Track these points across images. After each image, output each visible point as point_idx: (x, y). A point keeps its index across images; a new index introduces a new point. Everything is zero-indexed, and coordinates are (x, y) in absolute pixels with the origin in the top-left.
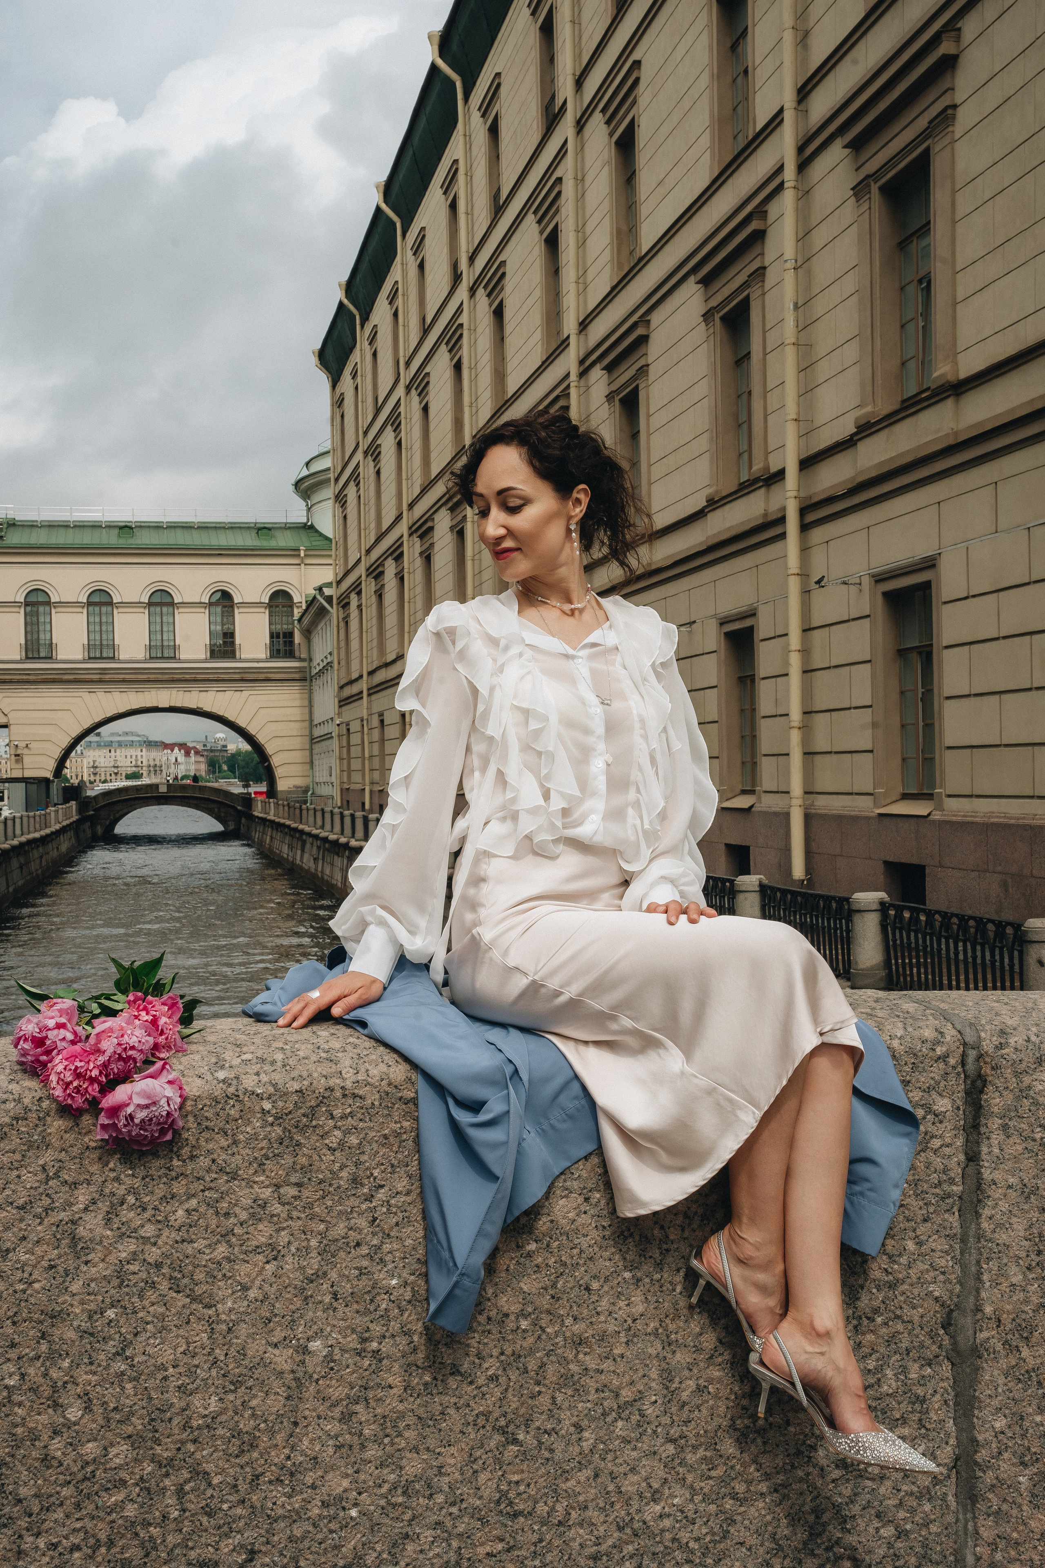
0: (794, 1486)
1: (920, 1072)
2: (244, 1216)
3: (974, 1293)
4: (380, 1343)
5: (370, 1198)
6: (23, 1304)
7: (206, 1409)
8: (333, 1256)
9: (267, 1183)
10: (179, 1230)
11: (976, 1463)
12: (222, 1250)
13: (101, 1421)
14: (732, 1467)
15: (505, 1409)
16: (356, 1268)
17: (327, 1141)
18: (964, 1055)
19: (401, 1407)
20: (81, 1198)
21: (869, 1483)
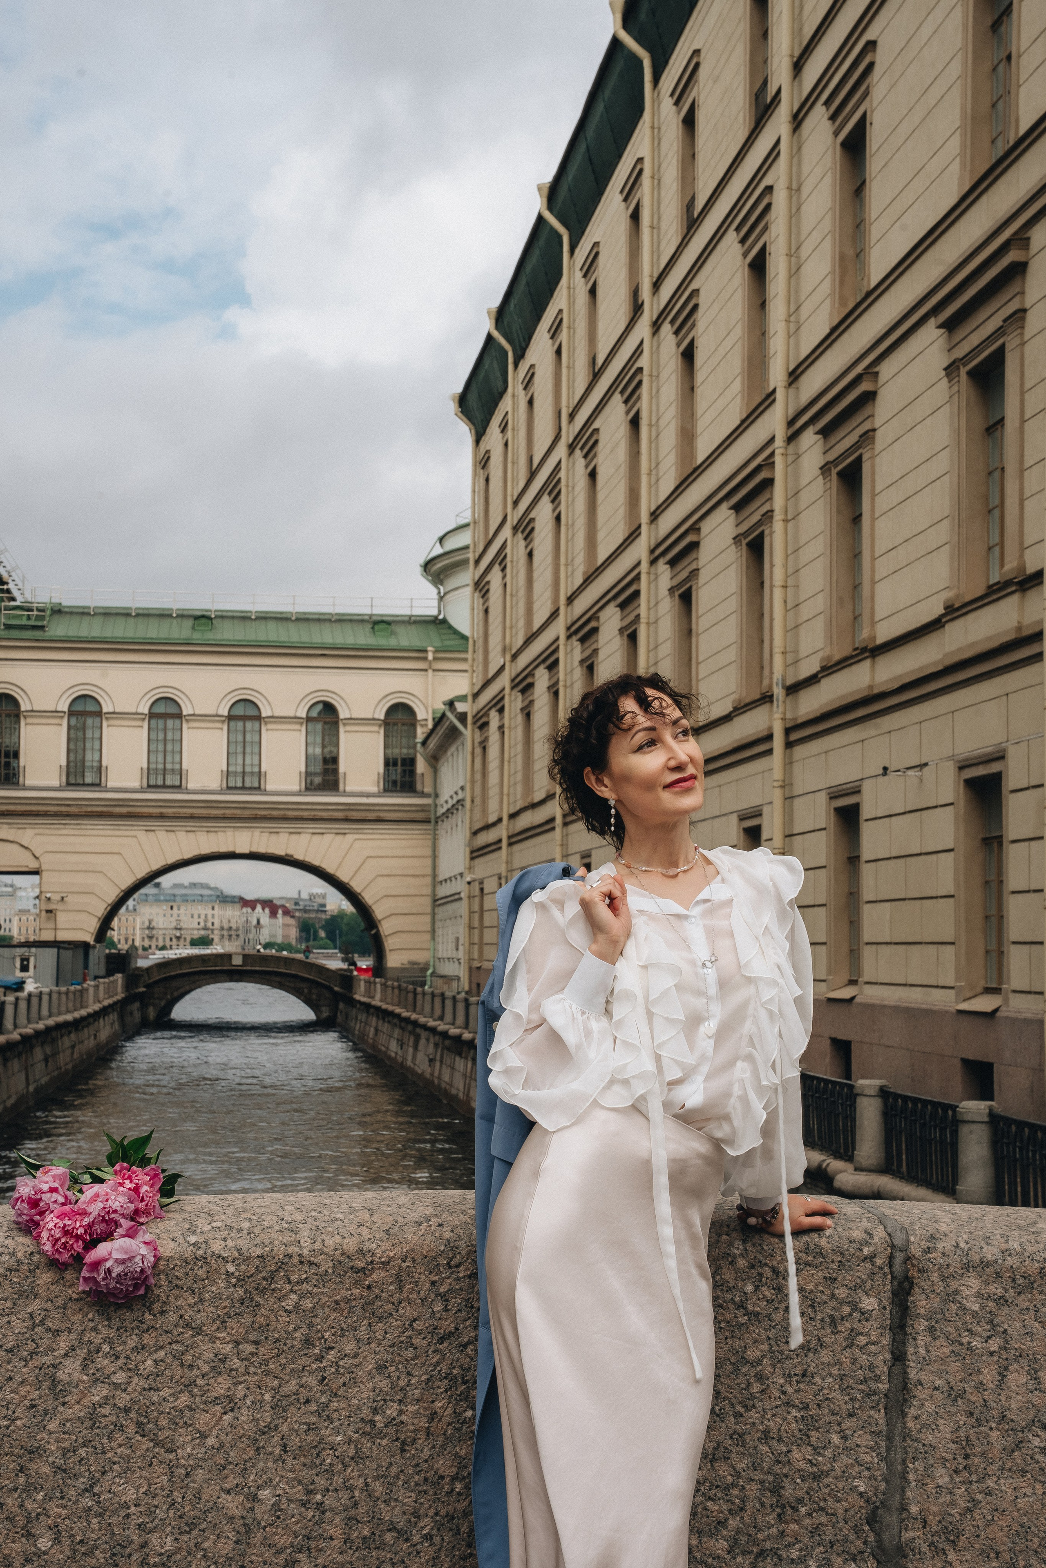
1: (847, 1271)
2: (205, 1368)
3: (900, 1492)
4: (324, 1496)
5: (320, 1358)
6: (6, 1439)
7: (162, 1547)
8: (285, 1411)
9: (228, 1339)
10: (147, 1379)
12: (184, 1399)
13: (68, 1553)
16: (304, 1423)
17: (284, 1304)
18: (891, 1257)
19: (340, 1559)
20: (62, 1345)
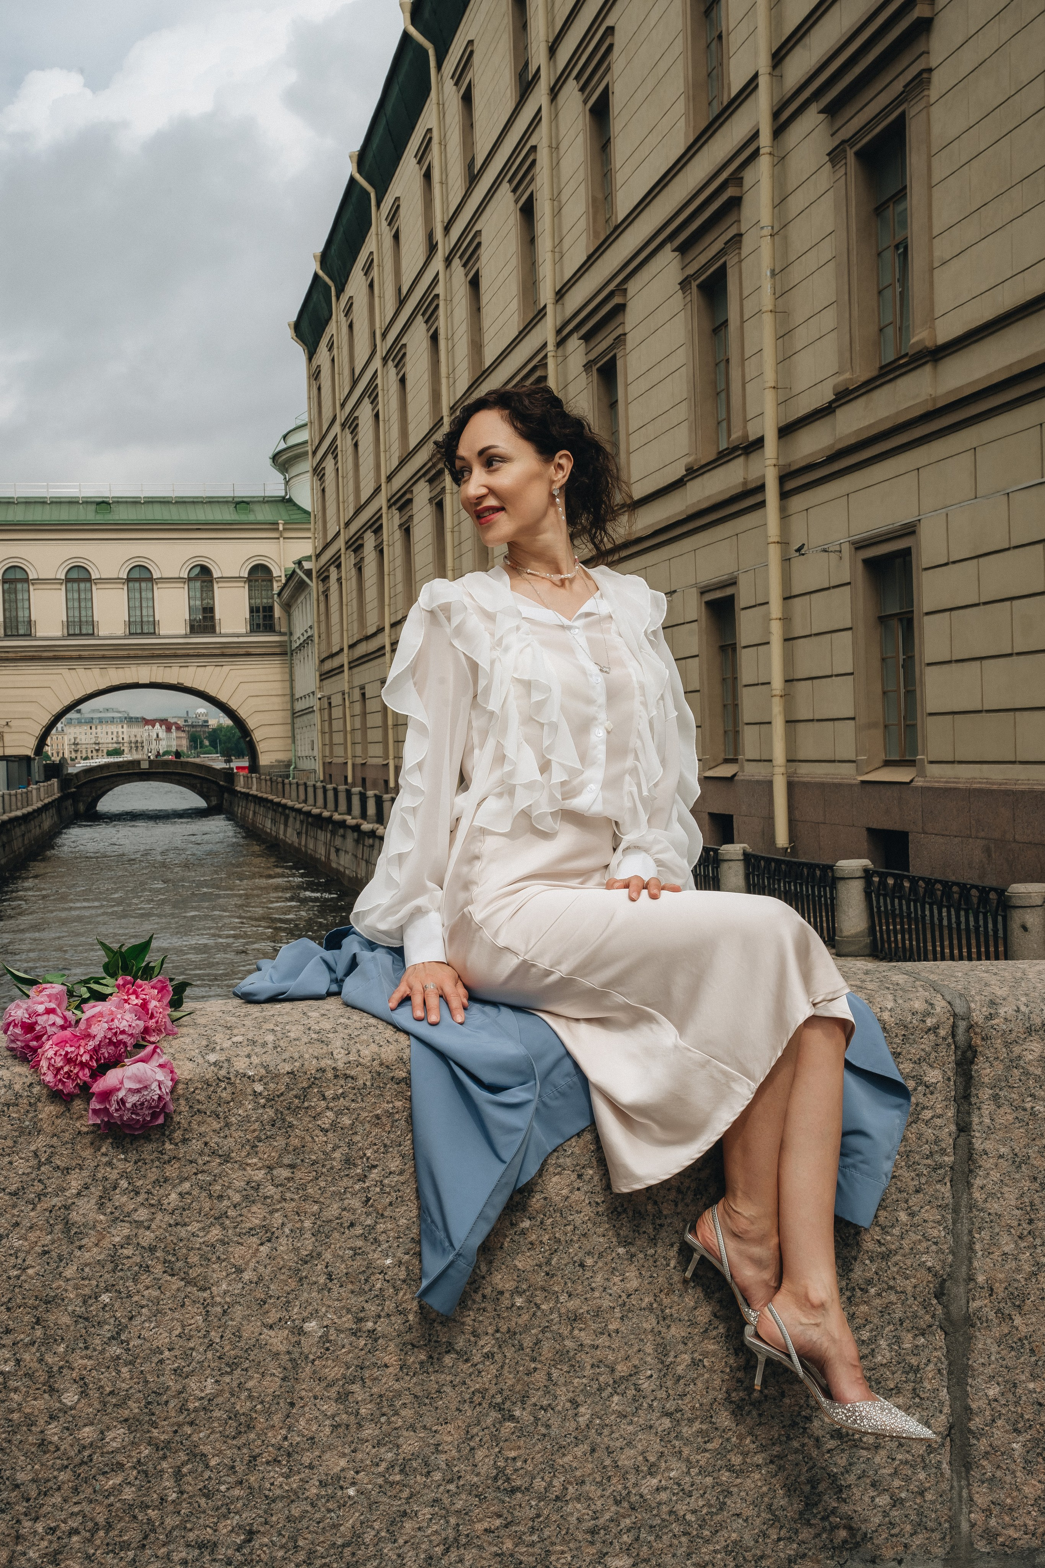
0: (789, 1457)
1: (911, 1044)
2: (237, 1198)
3: (966, 1262)
4: (375, 1323)
5: (363, 1178)
6: (17, 1290)
8: (327, 1237)
9: (260, 1165)
10: (172, 1213)
11: (970, 1431)
12: (216, 1233)
13: (97, 1405)
14: (728, 1440)
15: (500, 1386)
16: (350, 1249)
17: (319, 1122)
18: (954, 1026)
19: (397, 1386)
20: (74, 1183)
21: (864, 1453)
